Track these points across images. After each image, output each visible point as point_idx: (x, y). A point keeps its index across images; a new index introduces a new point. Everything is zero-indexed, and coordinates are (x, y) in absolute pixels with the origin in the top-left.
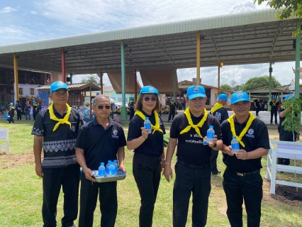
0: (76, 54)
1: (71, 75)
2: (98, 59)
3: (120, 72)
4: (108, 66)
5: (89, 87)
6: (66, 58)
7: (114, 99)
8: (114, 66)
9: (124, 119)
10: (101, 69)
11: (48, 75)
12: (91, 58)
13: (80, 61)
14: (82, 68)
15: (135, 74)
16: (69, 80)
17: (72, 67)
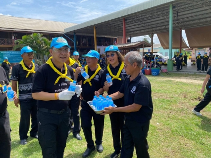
0: (134, 22)
1: (130, 38)
2: (150, 24)
3: (168, 32)
4: (158, 28)
5: (142, 45)
6: (126, 26)
7: (162, 53)
8: (163, 27)
9: (170, 69)
10: (152, 31)
11: (115, 39)
12: (145, 23)
13: (137, 26)
14: (138, 32)
15: (181, 32)
16: (129, 41)
17: (131, 32)
